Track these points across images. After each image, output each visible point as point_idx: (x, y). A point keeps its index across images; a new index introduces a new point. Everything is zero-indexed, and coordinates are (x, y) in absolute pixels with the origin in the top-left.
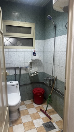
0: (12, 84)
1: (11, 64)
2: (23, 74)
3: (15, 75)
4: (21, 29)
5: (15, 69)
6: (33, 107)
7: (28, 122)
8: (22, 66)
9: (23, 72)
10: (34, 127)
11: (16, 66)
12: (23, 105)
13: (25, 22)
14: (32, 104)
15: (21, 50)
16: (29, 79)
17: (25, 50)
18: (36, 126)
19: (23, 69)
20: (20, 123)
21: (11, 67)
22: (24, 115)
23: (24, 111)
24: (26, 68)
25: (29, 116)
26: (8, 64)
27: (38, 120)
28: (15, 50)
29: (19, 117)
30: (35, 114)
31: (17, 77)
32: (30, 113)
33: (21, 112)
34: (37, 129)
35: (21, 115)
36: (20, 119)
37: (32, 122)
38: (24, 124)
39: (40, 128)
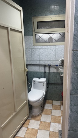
0: (40, 80)
1: (41, 61)
2: (53, 73)
3: (45, 72)
4: (54, 23)
5: (45, 66)
6: (59, 110)
7: (45, 122)
8: (52, 64)
9: (53, 70)
10: (49, 129)
11: (46, 63)
12: (51, 104)
13: (59, 14)
14: (60, 106)
15: (52, 47)
16: (60, 79)
17: (57, 47)
18: (51, 130)
19: (53, 67)
20: (38, 120)
21: (41, 64)
22: (46, 114)
23: (48, 110)
24: (56, 67)
25: (50, 116)
26: (39, 61)
27: (57, 124)
28: (46, 47)
29: (40, 114)
30: (57, 117)
31: (47, 74)
32: (53, 114)
33: (45, 110)
34: (51, 132)
35: (43, 113)
36: (41, 116)
37: (49, 124)
38: (41, 122)
39: (54, 133)
